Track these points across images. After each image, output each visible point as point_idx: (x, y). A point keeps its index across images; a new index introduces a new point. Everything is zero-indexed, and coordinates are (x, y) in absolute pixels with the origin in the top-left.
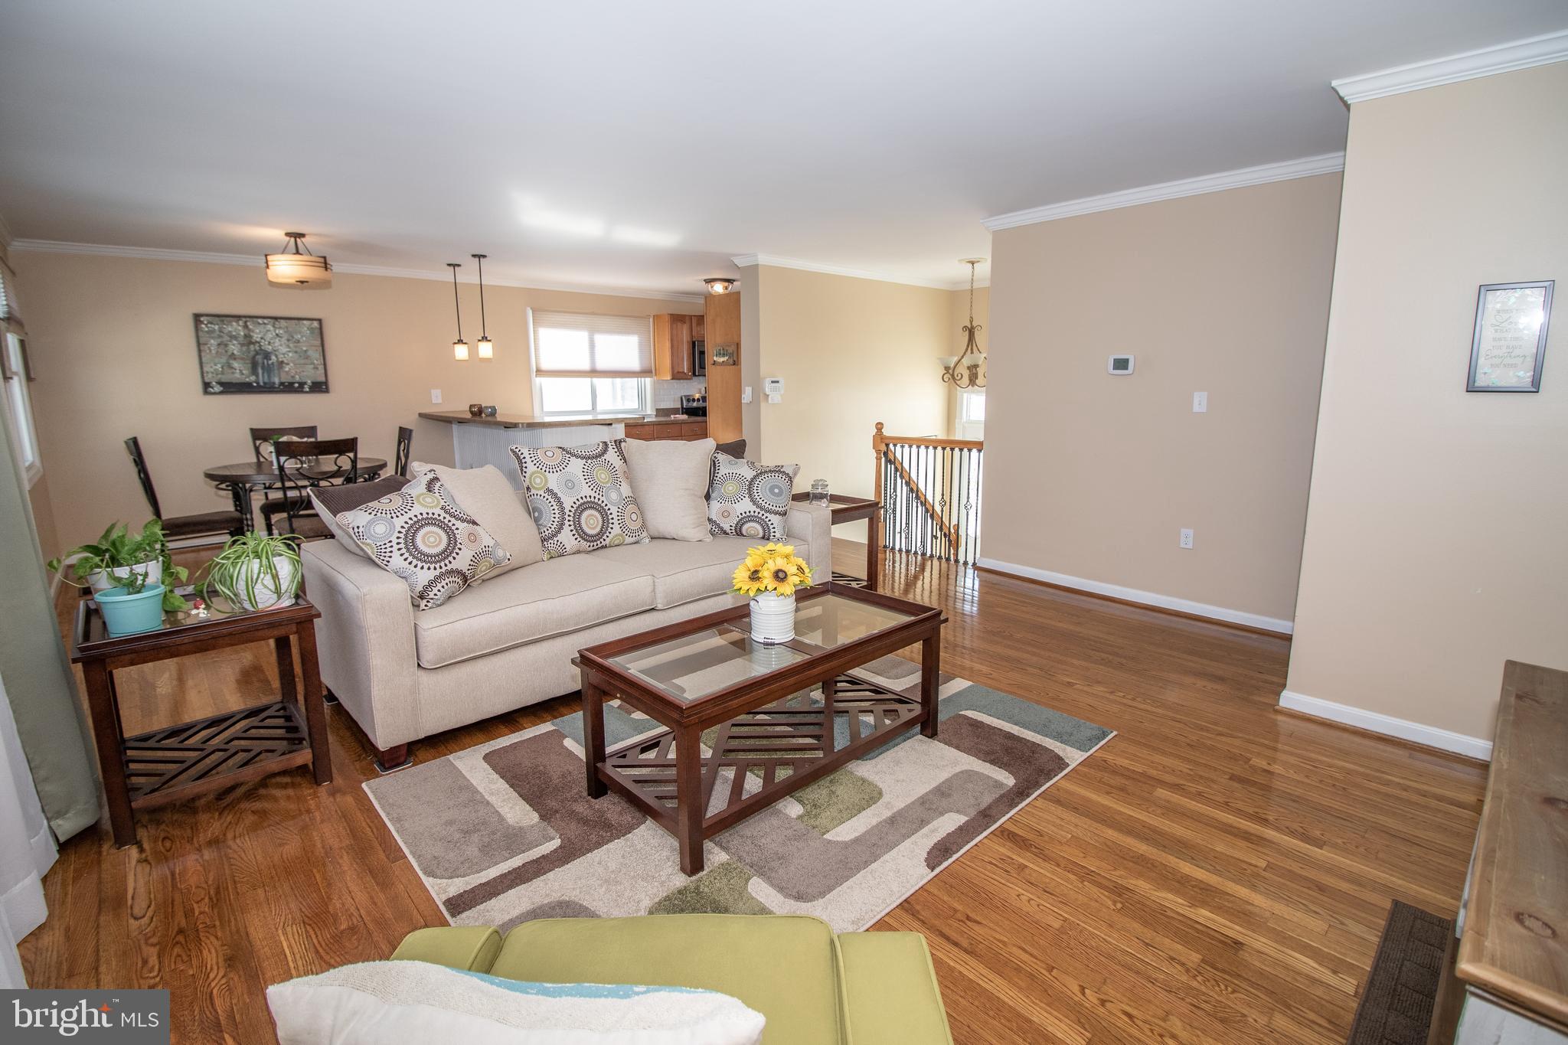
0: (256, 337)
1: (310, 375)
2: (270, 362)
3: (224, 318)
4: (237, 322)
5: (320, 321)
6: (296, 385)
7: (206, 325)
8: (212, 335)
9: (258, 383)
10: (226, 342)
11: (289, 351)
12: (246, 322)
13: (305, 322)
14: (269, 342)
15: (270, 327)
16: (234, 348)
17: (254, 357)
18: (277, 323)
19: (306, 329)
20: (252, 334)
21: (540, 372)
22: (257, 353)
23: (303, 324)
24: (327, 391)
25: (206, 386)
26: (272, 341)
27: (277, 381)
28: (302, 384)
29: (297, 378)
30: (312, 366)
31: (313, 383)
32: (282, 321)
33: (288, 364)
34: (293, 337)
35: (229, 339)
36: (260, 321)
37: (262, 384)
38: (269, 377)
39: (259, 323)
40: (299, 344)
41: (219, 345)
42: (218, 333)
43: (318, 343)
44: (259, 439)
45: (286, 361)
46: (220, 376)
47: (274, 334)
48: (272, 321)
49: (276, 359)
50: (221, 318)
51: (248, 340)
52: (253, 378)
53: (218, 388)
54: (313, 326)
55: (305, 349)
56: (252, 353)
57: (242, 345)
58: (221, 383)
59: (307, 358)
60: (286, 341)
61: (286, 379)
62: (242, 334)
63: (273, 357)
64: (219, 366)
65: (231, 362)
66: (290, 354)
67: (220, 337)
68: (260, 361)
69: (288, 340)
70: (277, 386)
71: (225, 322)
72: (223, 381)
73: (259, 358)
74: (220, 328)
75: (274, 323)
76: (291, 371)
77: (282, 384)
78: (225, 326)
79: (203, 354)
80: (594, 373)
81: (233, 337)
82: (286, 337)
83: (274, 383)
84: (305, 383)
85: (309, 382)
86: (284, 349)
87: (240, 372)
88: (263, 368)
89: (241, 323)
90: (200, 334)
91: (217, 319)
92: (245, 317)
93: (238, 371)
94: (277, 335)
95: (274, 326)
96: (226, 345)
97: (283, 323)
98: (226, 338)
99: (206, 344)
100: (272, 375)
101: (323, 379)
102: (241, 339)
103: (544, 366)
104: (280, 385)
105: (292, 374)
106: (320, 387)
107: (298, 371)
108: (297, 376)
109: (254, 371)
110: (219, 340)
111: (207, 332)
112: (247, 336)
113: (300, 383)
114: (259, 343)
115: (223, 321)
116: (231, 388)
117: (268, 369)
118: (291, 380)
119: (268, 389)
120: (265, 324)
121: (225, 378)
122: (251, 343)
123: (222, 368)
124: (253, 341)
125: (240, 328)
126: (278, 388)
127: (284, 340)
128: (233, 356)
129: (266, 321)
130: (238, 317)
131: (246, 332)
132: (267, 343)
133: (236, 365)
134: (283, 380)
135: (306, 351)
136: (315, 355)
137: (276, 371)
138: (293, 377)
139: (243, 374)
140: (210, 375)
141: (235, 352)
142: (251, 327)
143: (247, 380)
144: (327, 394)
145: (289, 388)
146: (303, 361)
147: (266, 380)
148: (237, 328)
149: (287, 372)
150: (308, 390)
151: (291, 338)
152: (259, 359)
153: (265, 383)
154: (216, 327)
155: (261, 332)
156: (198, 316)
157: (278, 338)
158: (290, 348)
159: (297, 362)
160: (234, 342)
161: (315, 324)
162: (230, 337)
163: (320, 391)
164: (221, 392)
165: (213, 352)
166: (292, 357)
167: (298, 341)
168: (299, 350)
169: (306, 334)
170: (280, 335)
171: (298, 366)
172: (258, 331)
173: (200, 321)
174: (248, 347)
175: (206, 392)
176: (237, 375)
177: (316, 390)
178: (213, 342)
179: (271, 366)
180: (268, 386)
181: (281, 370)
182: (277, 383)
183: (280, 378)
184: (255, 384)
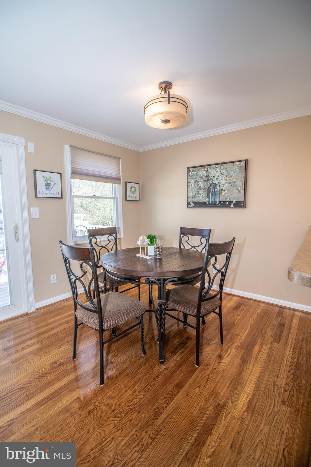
0: (211, 176)
1: (236, 197)
2: (216, 190)
3: (199, 168)
4: (204, 169)
5: (246, 161)
6: (227, 203)
7: (191, 172)
8: (193, 178)
9: (209, 202)
11: (226, 183)
12: (208, 168)
13: (237, 163)
14: (217, 178)
15: (218, 169)
16: (201, 184)
17: (209, 188)
18: (222, 166)
19: (237, 167)
20: (209, 175)
23: (236, 165)
24: (244, 207)
25: (188, 203)
27: (218, 200)
28: (230, 203)
29: (228, 200)
30: (237, 191)
31: (236, 202)
32: (225, 164)
33: (225, 191)
34: (229, 174)
35: (199, 178)
36: (214, 166)
37: (210, 202)
38: (214, 198)
39: (214, 168)
40: (232, 178)
41: (195, 182)
42: (195, 176)
43: (243, 175)
44: (183, 234)
45: (223, 189)
46: (194, 199)
47: (220, 173)
48: (220, 165)
50: (197, 168)
51: (208, 179)
52: (207, 199)
53: (192, 205)
54: (241, 165)
55: (234, 180)
56: (209, 185)
57: (205, 181)
58: (193, 202)
59: (235, 186)
61: (222, 199)
62: (205, 175)
63: (218, 187)
64: (194, 193)
65: (199, 191)
66: (226, 185)
67: (196, 178)
68: (211, 190)
69: (226, 176)
70: (217, 204)
71: (199, 170)
72: (195, 201)
73: (211, 188)
74: (196, 173)
75: (221, 167)
77: (220, 202)
78: (199, 172)
79: (189, 188)
82: (226, 174)
83: (216, 202)
84: (232, 202)
85: (234, 201)
86: (223, 182)
87: (202, 197)
88: (212, 193)
89: (206, 169)
90: (189, 177)
91: (196, 168)
92: (208, 165)
93: (201, 195)
94: (221, 173)
95: (220, 169)
96: (198, 182)
97: (225, 166)
99: (191, 182)
100: (216, 197)
101: (242, 199)
102: (204, 178)
104: (219, 203)
105: (226, 197)
106: (241, 204)
107: (229, 194)
108: (228, 198)
109: (208, 196)
110: (196, 180)
111: (192, 176)
112: (207, 176)
113: (229, 202)
114: (212, 179)
115: (198, 169)
116: (200, 205)
117: (214, 194)
118: (225, 200)
119: (213, 205)
120: (216, 168)
121: (196, 200)
122: (209, 180)
123: (195, 194)
124: (210, 178)
125: (205, 172)
126: (218, 205)
127: (224, 176)
128: (200, 188)
129: (217, 166)
130: (205, 166)
131: (207, 173)
132: (216, 179)
133: (201, 192)
134: (221, 200)
135: (235, 182)
136: (240, 184)
137: (218, 195)
138: (226, 198)
139: (203, 197)
140: (190, 198)
141: (201, 185)
142: (209, 171)
143: (205, 200)
145: (224, 205)
146: (232, 188)
147: (213, 201)
148: (203, 172)
149: (223, 196)
150: (233, 206)
153: (212, 202)
154: (195, 173)
155: (214, 173)
156: (188, 168)
157: (222, 175)
158: (227, 180)
159: (229, 189)
160: (202, 180)
161: (243, 164)
162: (200, 177)
163: (240, 207)
164: (193, 207)
165: (193, 186)
166: (227, 186)
167: (232, 176)
168: (231, 181)
169: (237, 171)
170: (223, 173)
171: (230, 191)
172: (212, 172)
173: (189, 171)
174: (207, 183)
175: (188, 207)
176: (201, 198)
177: (238, 206)
178: (193, 181)
179: (216, 192)
180: (213, 204)
181: (221, 194)
182: (218, 202)
183: (219, 199)
184: (207, 203)
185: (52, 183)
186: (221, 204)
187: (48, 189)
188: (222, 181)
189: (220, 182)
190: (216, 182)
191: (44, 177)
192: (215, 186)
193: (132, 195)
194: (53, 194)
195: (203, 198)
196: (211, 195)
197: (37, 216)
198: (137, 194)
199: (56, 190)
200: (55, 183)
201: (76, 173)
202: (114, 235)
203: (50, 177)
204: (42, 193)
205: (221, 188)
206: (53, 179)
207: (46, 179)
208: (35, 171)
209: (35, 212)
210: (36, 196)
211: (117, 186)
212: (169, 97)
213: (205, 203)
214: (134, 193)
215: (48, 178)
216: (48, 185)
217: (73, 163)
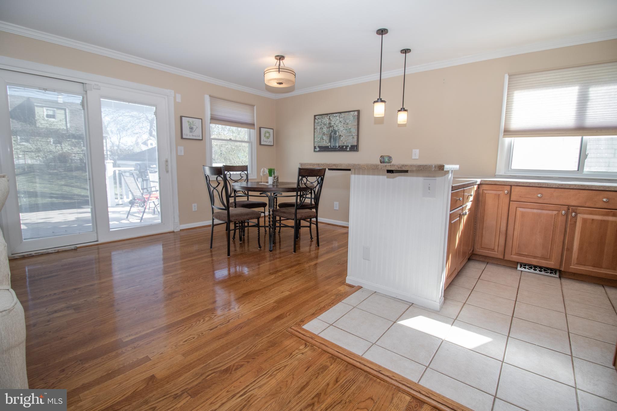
0: (333, 123)
1: (351, 142)
2: (336, 136)
3: (323, 116)
5: (358, 111)
6: (345, 147)
7: (317, 120)
8: (318, 125)
9: (331, 146)
10: (322, 127)
11: (344, 130)
12: (330, 116)
13: (351, 113)
14: (337, 125)
15: (338, 118)
16: (325, 130)
17: (331, 134)
18: (341, 115)
19: (351, 117)
20: (331, 122)
23: (351, 114)
24: (357, 150)
25: (315, 148)
26: (338, 125)
27: (337, 145)
28: (347, 147)
29: (345, 144)
30: (352, 137)
31: (351, 146)
32: (343, 114)
33: (343, 136)
34: (346, 122)
36: (335, 115)
37: (332, 147)
38: (335, 143)
39: (334, 116)
40: (348, 125)
41: (320, 128)
42: (320, 123)
43: (356, 123)
45: (342, 135)
46: (319, 143)
47: (339, 121)
49: (338, 134)
50: (322, 116)
52: (329, 144)
53: (318, 149)
54: (355, 114)
55: (350, 127)
56: (331, 132)
57: (327, 128)
58: (319, 147)
59: (350, 132)
60: (343, 124)
61: (341, 144)
62: (328, 122)
63: (337, 133)
64: (319, 138)
65: (323, 136)
67: (321, 125)
69: (344, 124)
70: (337, 148)
71: (323, 117)
72: (320, 146)
74: (321, 121)
75: (340, 115)
78: (323, 120)
79: (315, 133)
80: (581, 130)
81: (325, 124)
82: (343, 122)
83: (336, 146)
85: (350, 145)
86: (342, 129)
87: (325, 143)
88: (333, 138)
89: (328, 117)
90: (315, 124)
91: (321, 116)
92: (330, 114)
93: (325, 141)
94: (340, 121)
95: (339, 117)
96: (322, 129)
98: (323, 125)
99: (316, 129)
100: (336, 142)
101: (355, 144)
102: (327, 125)
103: (516, 124)
104: (338, 148)
105: (344, 142)
106: (354, 148)
107: (346, 140)
108: (345, 143)
109: (330, 141)
110: (320, 126)
111: (318, 123)
112: (330, 123)
113: (346, 146)
114: (333, 126)
115: (322, 117)
116: (324, 149)
117: (335, 140)
120: (336, 116)
121: (321, 144)
122: (331, 127)
123: (320, 140)
124: (331, 125)
126: (337, 149)
127: (342, 124)
128: (324, 134)
129: (337, 115)
130: (327, 114)
131: (330, 121)
132: (336, 126)
133: (325, 138)
134: (340, 145)
135: (350, 129)
136: (354, 131)
137: (338, 140)
138: (344, 143)
140: (316, 143)
141: (325, 131)
142: (331, 119)
143: (327, 145)
144: (357, 152)
145: (342, 149)
146: (348, 134)
147: (334, 145)
148: (326, 120)
149: (342, 141)
150: (349, 150)
151: (345, 122)
152: (333, 135)
153: (333, 146)
154: (320, 120)
155: (336, 121)
156: (315, 116)
157: (340, 123)
158: (344, 128)
159: (346, 135)
160: (325, 127)
161: (356, 113)
162: (324, 124)
163: (354, 151)
164: (319, 151)
165: (318, 132)
166: (344, 133)
167: (348, 124)
168: (347, 128)
169: (352, 119)
170: (341, 121)
171: (346, 137)
172: (333, 120)
173: (316, 118)
174: (329, 129)
175: (314, 151)
176: (324, 143)
177: (353, 150)
178: (319, 128)
179: (336, 138)
180: (334, 148)
181: (340, 140)
182: (337, 146)
183: (339, 144)
184: (330, 147)
185: (195, 127)
186: (340, 148)
187: (191, 132)
188: (340, 128)
189: (339, 129)
190: (336, 129)
191: (188, 122)
192: (335, 132)
193: (265, 139)
194: (196, 136)
195: (327, 143)
196: (332, 141)
197: (183, 154)
198: (271, 139)
199: (197, 133)
200: (197, 127)
202: (246, 172)
203: (193, 122)
204: (187, 135)
205: (340, 134)
206: (195, 123)
207: (189, 124)
208: (181, 117)
209: (181, 151)
210: (182, 138)
211: (252, 131)
213: (327, 147)
214: (268, 138)
215: (191, 123)
216: (191, 128)
217: (212, 110)
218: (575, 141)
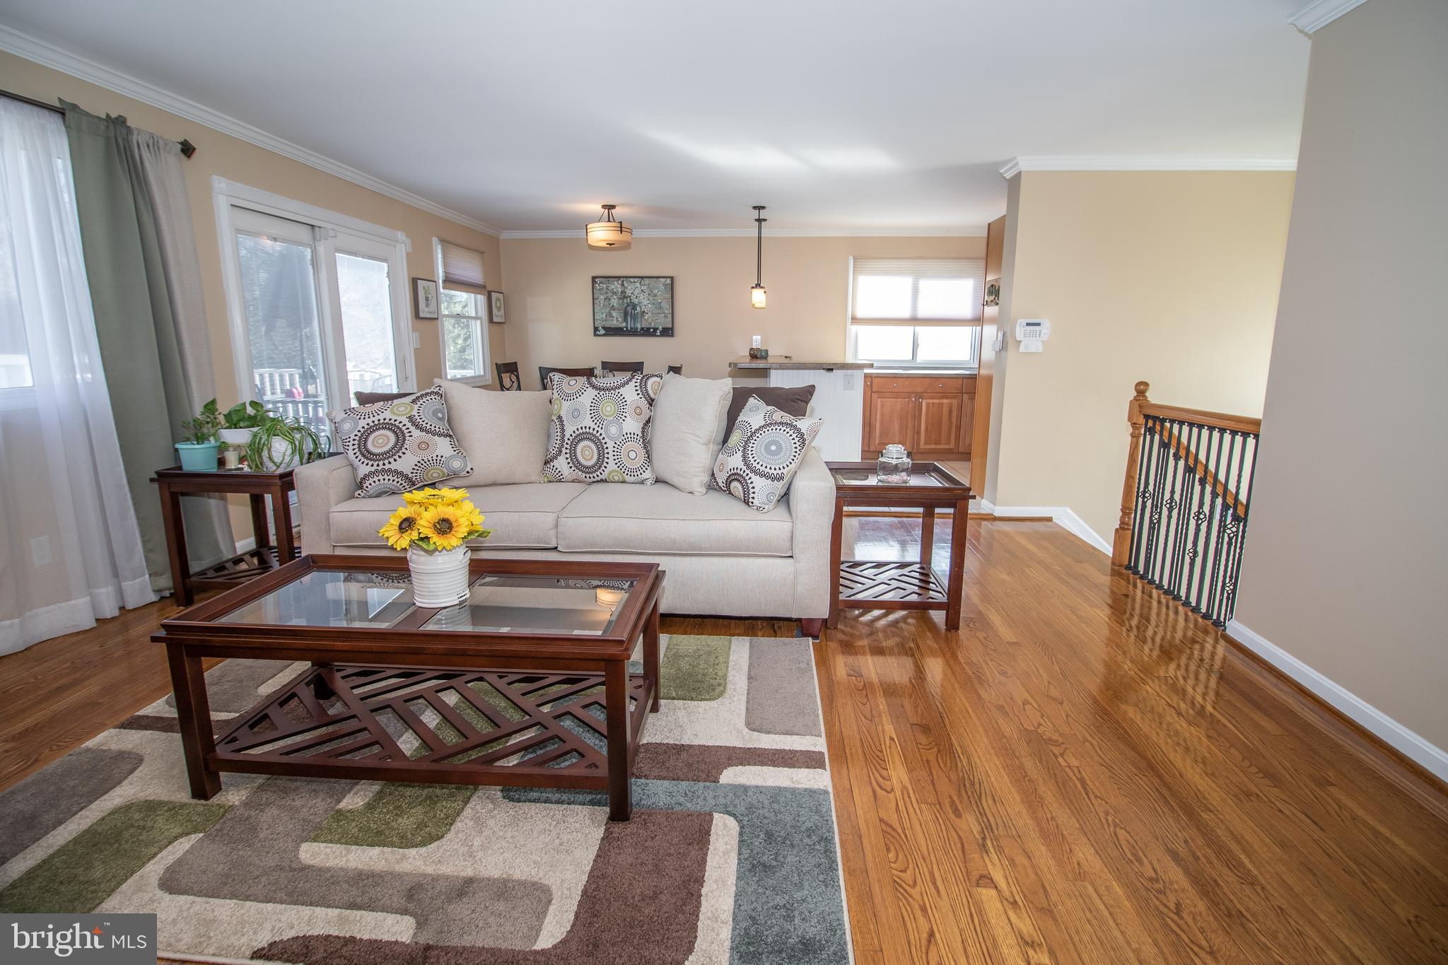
0: (629, 293)
1: (662, 322)
2: (636, 312)
3: (610, 279)
4: (618, 282)
5: (672, 278)
6: (652, 330)
7: (599, 284)
8: (602, 292)
9: (627, 328)
10: (610, 297)
11: (649, 303)
12: (623, 281)
13: (662, 279)
14: (637, 297)
15: (638, 284)
16: (615, 302)
17: (626, 308)
18: (643, 281)
19: (662, 285)
20: (626, 290)
21: (855, 320)
22: (628, 305)
23: (661, 281)
24: (672, 335)
25: (596, 329)
27: (639, 326)
28: (655, 329)
29: (653, 325)
30: (664, 315)
31: (663, 328)
32: (646, 279)
33: (647, 313)
35: (612, 294)
36: (632, 280)
37: (629, 329)
38: (634, 323)
39: (631, 282)
40: (656, 298)
41: (605, 299)
42: (605, 290)
43: (669, 296)
46: (604, 322)
47: (640, 290)
48: (640, 280)
49: (640, 309)
50: (608, 279)
51: (624, 296)
52: (624, 324)
53: (602, 332)
54: (667, 282)
55: (660, 301)
56: (626, 305)
57: (619, 299)
58: (604, 328)
59: (661, 308)
61: (645, 325)
62: (620, 290)
63: (638, 308)
64: (604, 315)
65: (612, 312)
66: (650, 306)
67: (607, 293)
69: (649, 295)
70: (639, 331)
71: (611, 282)
72: (606, 326)
74: (607, 286)
75: (641, 282)
76: (649, 320)
77: (642, 329)
78: (610, 285)
79: (595, 306)
80: (914, 321)
81: (614, 293)
82: (648, 292)
83: (637, 328)
84: (658, 329)
85: (661, 327)
86: (646, 302)
87: (617, 321)
88: (631, 316)
89: (620, 282)
90: (595, 291)
91: (605, 279)
92: (623, 277)
93: (615, 318)
94: (642, 290)
95: (640, 284)
96: (610, 299)
97: (647, 281)
98: (610, 294)
99: (598, 298)
100: (636, 322)
101: (670, 326)
102: (619, 295)
103: (860, 314)
106: (668, 332)
107: (654, 319)
108: (653, 323)
109: (625, 320)
110: (605, 296)
111: (600, 290)
112: (623, 292)
114: (630, 297)
115: (609, 281)
116: (612, 332)
117: (634, 318)
118: (648, 326)
119: (633, 333)
120: (635, 282)
121: (608, 324)
122: (625, 297)
123: (606, 316)
124: (627, 296)
125: (619, 286)
127: (646, 295)
128: (613, 308)
129: (635, 280)
130: (619, 278)
131: (623, 289)
132: (635, 297)
133: (614, 314)
134: (643, 326)
136: (666, 306)
137: (639, 319)
138: (650, 323)
140: (598, 322)
141: (615, 304)
142: (626, 285)
143: (620, 325)
144: (671, 338)
145: (648, 332)
146: (657, 311)
147: (632, 326)
148: (616, 286)
149: (646, 320)
150: (659, 334)
151: (651, 293)
152: (630, 310)
153: (631, 328)
154: (604, 286)
155: (633, 289)
156: (594, 278)
157: (643, 293)
158: (649, 300)
159: (653, 312)
160: (615, 297)
161: (669, 281)
163: (668, 335)
164: (604, 335)
165: (601, 304)
166: (650, 308)
167: (656, 295)
168: (655, 302)
169: (662, 289)
170: (644, 291)
171: (654, 314)
172: (630, 288)
173: (595, 281)
174: (623, 301)
175: (595, 335)
176: (615, 322)
177: (665, 334)
178: (602, 297)
179: (636, 315)
180: (633, 330)
181: (642, 318)
182: (639, 328)
183: (641, 324)
184: (625, 329)
185: (430, 297)
186: (644, 331)
188: (643, 300)
189: (641, 302)
190: (636, 301)
191: (424, 288)
192: (634, 307)
193: (497, 313)
196: (629, 319)
198: (502, 311)
201: (451, 282)
203: (428, 288)
205: (643, 310)
206: (430, 290)
207: (425, 291)
208: (414, 280)
211: (479, 297)
212: (621, 227)
213: (622, 329)
214: (499, 311)
217: (445, 265)
218: (908, 330)
